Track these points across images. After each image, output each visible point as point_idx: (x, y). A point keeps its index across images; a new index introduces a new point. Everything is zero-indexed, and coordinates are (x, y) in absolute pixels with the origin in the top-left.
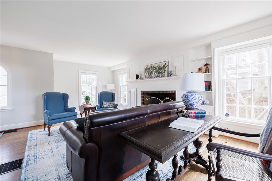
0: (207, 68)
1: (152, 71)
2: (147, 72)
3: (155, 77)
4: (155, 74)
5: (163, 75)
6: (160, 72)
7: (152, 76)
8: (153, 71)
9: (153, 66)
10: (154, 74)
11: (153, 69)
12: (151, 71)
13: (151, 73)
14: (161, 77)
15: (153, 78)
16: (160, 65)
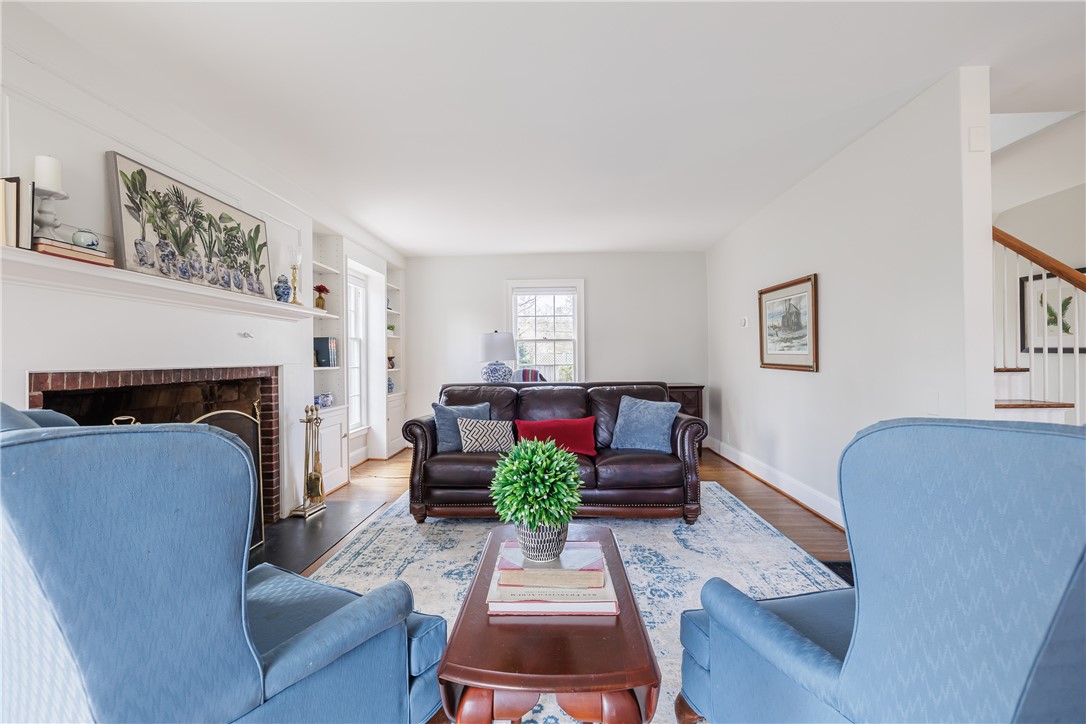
0: (320, 297)
1: (189, 234)
2: (144, 214)
3: (213, 282)
4: (215, 260)
5: (256, 286)
6: (241, 259)
7: (192, 267)
8: (197, 236)
9: (189, 197)
10: (204, 260)
11: (198, 225)
12: (184, 227)
13: (183, 243)
14: (245, 289)
15: (206, 282)
16: (231, 219)
